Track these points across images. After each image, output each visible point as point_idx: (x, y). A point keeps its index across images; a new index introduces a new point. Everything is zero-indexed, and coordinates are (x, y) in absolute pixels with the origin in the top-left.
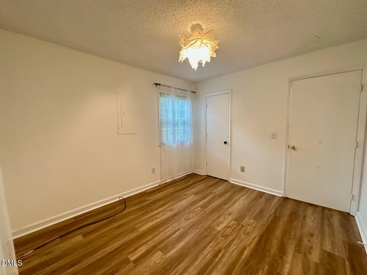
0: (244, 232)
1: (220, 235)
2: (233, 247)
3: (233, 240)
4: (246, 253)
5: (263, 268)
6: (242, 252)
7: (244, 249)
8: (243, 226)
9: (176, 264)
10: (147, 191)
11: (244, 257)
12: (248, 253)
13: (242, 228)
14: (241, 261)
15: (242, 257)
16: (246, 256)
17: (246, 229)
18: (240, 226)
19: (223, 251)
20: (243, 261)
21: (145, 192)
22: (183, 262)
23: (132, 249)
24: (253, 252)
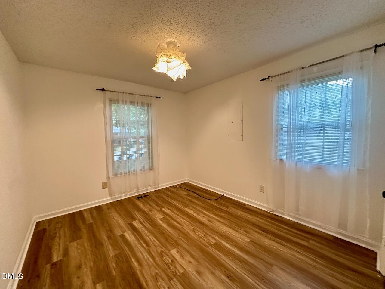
0: (160, 274)
1: (165, 251)
2: (146, 256)
3: (153, 258)
4: (136, 263)
5: (115, 270)
6: (138, 260)
7: (140, 264)
8: (170, 279)
9: (151, 223)
10: (246, 206)
11: (133, 260)
12: (134, 265)
13: (167, 276)
14: (131, 256)
15: (133, 259)
16: (132, 262)
17: (163, 279)
18: (171, 275)
19: (146, 247)
20: (130, 258)
21: (245, 205)
22: (150, 226)
23: (169, 208)
24: (133, 270)
